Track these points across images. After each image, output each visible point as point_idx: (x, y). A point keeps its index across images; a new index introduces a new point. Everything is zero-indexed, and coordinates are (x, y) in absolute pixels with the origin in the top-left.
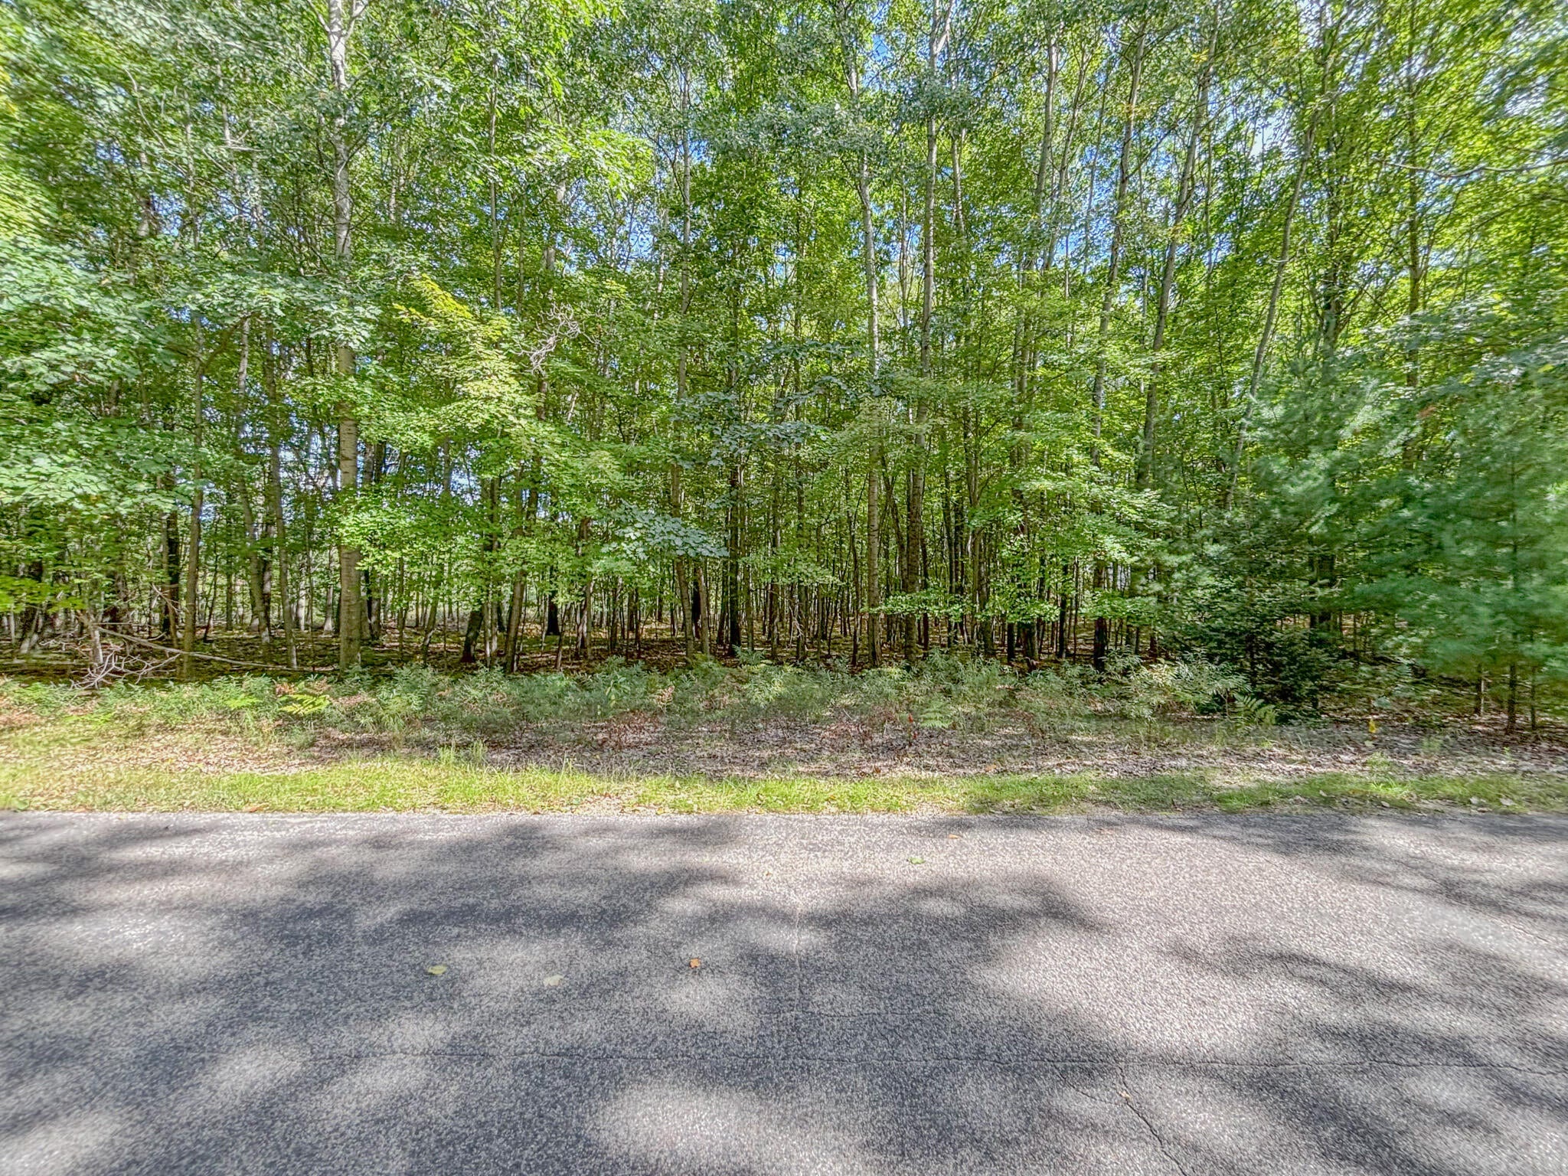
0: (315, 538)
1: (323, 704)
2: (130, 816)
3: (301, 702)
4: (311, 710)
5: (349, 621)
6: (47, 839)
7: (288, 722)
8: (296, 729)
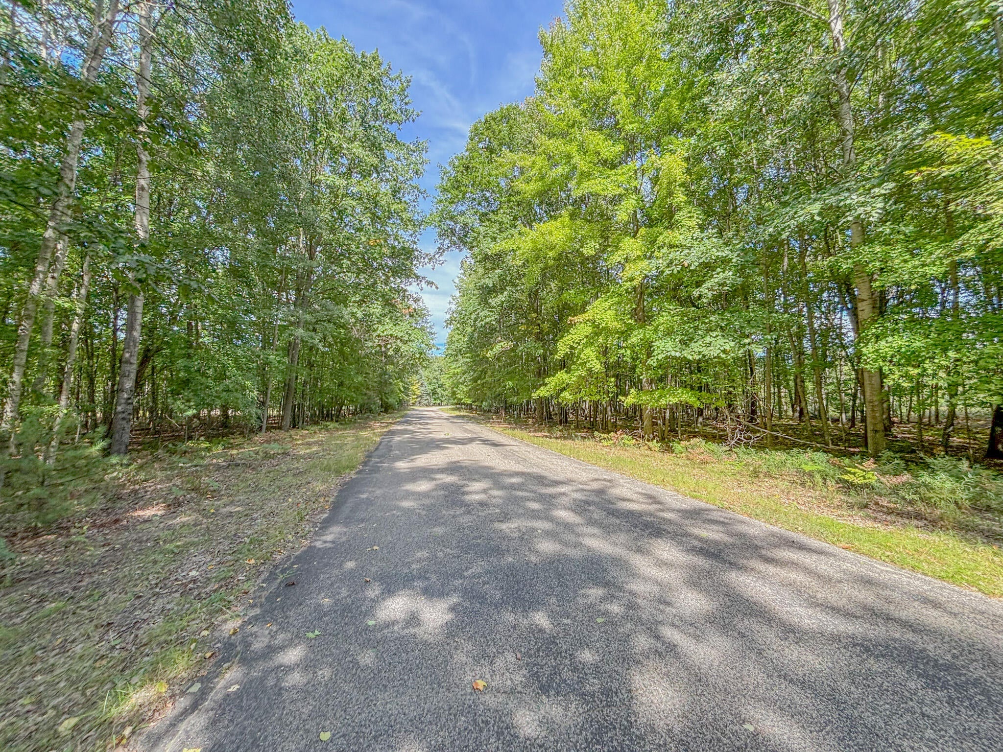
0: (829, 359)
1: (873, 478)
2: (771, 527)
3: (854, 474)
4: (861, 481)
5: (874, 417)
6: (741, 528)
7: (847, 487)
8: (852, 492)
